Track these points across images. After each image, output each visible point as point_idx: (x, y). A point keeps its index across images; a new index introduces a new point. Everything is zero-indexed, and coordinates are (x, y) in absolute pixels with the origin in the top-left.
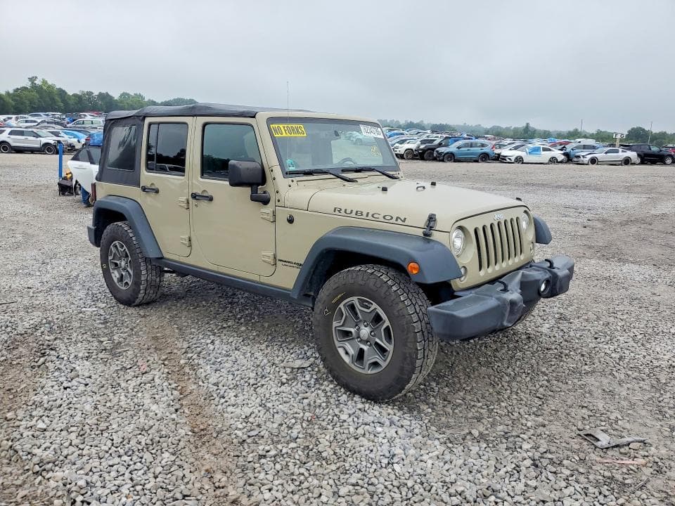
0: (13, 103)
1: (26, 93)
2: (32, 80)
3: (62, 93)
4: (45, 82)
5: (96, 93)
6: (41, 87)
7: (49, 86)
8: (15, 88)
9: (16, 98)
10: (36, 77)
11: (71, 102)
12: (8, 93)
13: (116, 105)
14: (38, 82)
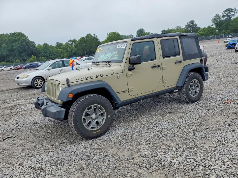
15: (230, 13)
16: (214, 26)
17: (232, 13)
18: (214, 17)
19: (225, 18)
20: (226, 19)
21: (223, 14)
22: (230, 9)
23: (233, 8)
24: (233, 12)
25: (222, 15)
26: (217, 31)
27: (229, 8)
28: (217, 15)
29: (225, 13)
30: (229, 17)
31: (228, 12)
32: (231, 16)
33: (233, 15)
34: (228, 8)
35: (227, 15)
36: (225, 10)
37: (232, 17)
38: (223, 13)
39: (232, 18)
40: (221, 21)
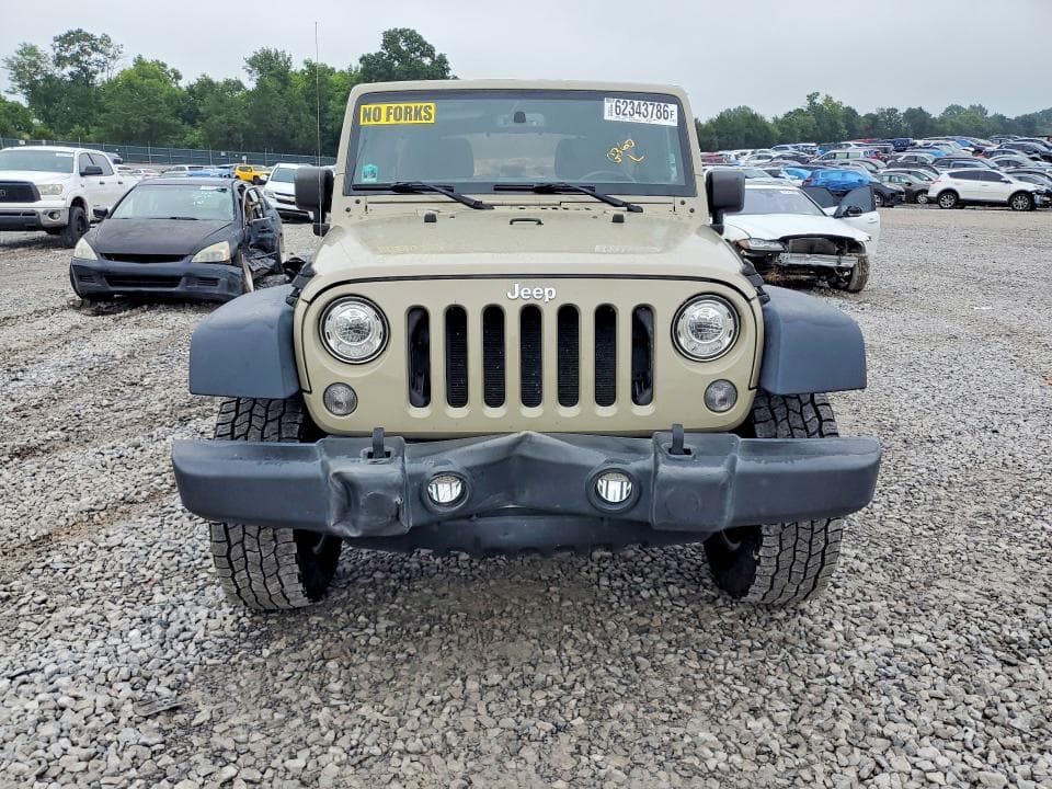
0: (780, 134)
1: (800, 118)
2: (811, 98)
3: (851, 113)
4: (828, 99)
5: (902, 110)
6: (821, 107)
7: (834, 105)
8: (786, 111)
9: (784, 126)
10: (818, 94)
11: (860, 127)
12: (776, 120)
13: (932, 127)
14: (819, 101)
15: (89, 55)
16: (21, 99)
17: (95, 56)
18: (16, 55)
19: (69, 69)
20: (71, 74)
21: (57, 50)
22: (86, 35)
23: (98, 36)
24: (101, 52)
25: (51, 53)
26: (36, 121)
27: (80, 31)
28: (30, 51)
29: (66, 50)
30: (85, 70)
31: (76, 48)
32: (95, 68)
33: (102, 65)
34: (74, 29)
35: (75, 59)
36: (63, 32)
37: (96, 73)
38: (57, 44)
39: (98, 77)
40: (49, 79)
